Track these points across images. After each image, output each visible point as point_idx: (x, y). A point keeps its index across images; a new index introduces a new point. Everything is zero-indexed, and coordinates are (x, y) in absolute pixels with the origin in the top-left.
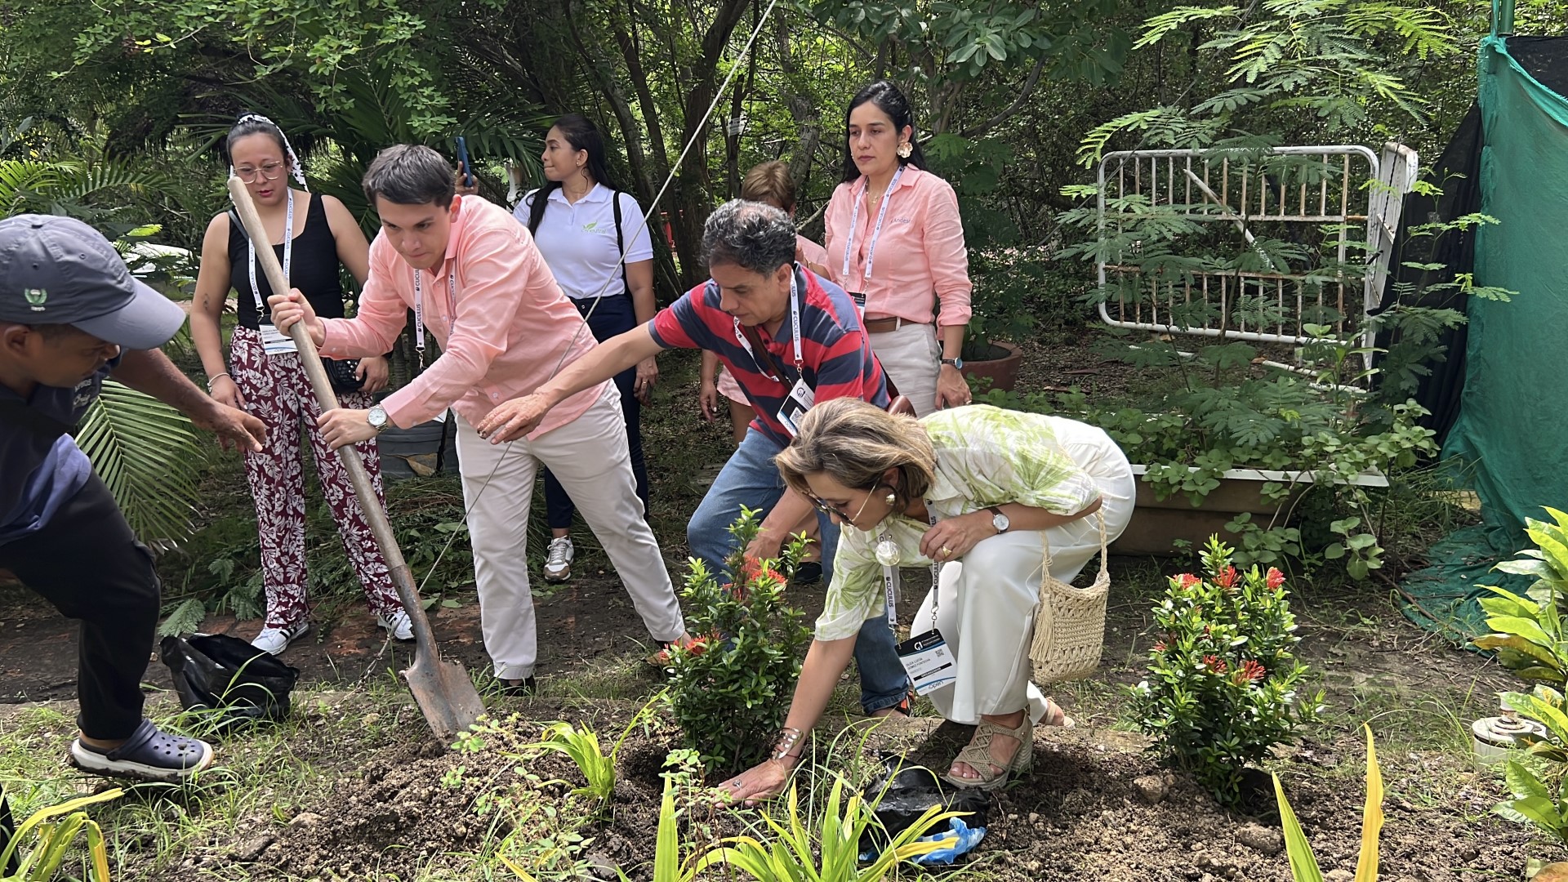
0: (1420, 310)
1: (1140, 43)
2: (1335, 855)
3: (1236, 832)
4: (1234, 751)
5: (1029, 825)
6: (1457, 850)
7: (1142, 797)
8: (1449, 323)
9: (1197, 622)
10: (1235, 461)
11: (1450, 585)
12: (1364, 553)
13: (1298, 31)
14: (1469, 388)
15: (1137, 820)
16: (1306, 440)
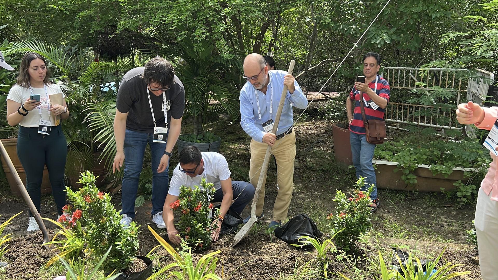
1: (442, 42)
10: (454, 165)
16: (479, 159)
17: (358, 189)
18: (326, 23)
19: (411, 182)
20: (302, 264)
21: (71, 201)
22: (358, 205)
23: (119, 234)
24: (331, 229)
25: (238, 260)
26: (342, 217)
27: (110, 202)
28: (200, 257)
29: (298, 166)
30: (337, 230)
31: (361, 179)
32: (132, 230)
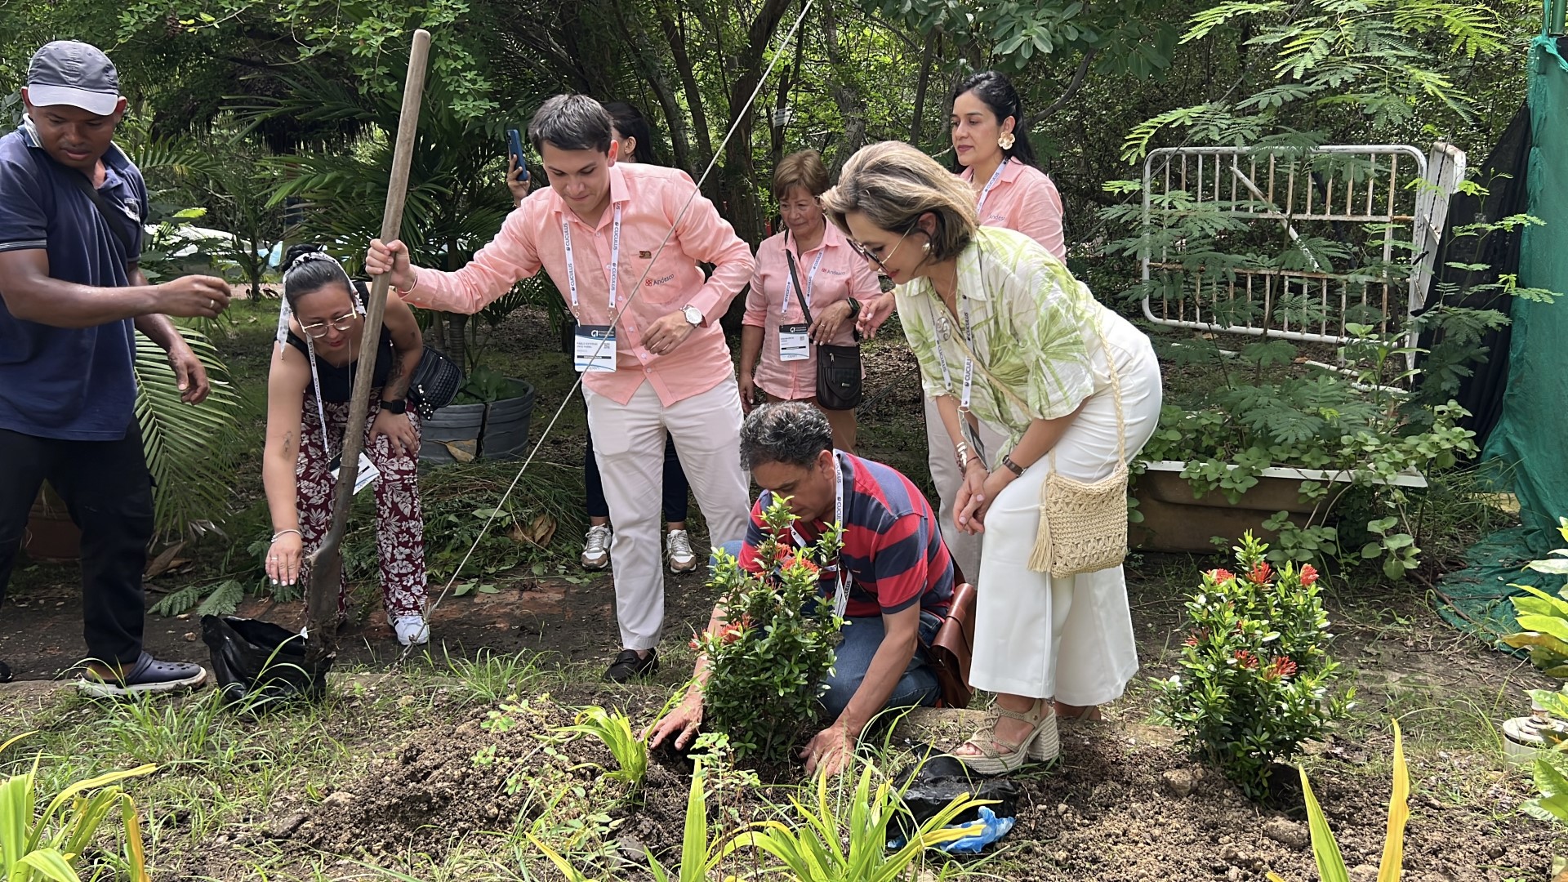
0: (1463, 310)
1: (1187, 38)
2: (1362, 851)
3: (1264, 826)
4: (1264, 746)
5: (1058, 816)
6: (1483, 848)
7: (1170, 790)
8: (1492, 324)
9: (1229, 616)
10: (1274, 460)
11: (1486, 587)
12: (1401, 553)
13: (1347, 28)
14: (1512, 390)
15: (1165, 812)
16: (1345, 440)
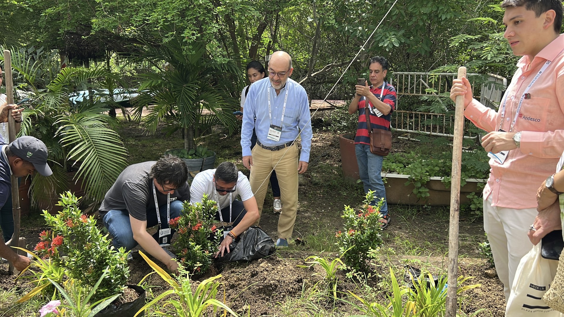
1: (451, 45)
7: (487, 276)
17: (367, 204)
18: (329, 24)
19: (423, 196)
20: (309, 286)
21: (50, 227)
22: (367, 221)
23: (107, 261)
24: (340, 248)
25: (240, 286)
26: (351, 234)
27: (96, 225)
28: (197, 285)
29: (303, 182)
30: (346, 248)
31: (370, 192)
32: (121, 256)
